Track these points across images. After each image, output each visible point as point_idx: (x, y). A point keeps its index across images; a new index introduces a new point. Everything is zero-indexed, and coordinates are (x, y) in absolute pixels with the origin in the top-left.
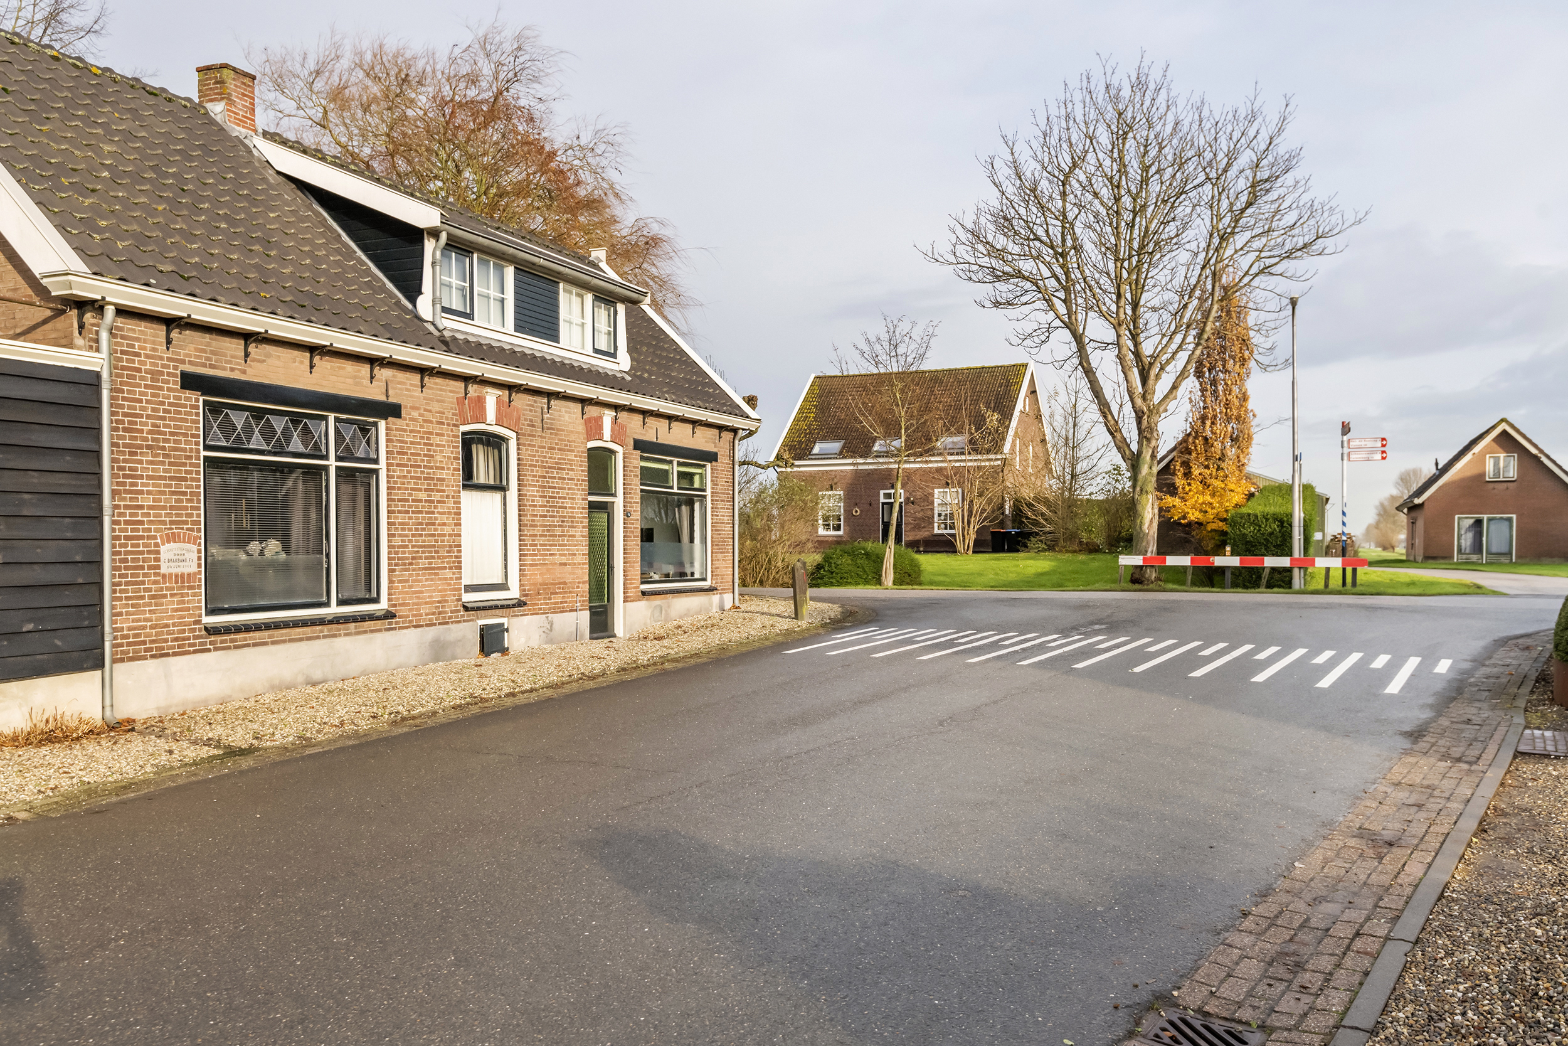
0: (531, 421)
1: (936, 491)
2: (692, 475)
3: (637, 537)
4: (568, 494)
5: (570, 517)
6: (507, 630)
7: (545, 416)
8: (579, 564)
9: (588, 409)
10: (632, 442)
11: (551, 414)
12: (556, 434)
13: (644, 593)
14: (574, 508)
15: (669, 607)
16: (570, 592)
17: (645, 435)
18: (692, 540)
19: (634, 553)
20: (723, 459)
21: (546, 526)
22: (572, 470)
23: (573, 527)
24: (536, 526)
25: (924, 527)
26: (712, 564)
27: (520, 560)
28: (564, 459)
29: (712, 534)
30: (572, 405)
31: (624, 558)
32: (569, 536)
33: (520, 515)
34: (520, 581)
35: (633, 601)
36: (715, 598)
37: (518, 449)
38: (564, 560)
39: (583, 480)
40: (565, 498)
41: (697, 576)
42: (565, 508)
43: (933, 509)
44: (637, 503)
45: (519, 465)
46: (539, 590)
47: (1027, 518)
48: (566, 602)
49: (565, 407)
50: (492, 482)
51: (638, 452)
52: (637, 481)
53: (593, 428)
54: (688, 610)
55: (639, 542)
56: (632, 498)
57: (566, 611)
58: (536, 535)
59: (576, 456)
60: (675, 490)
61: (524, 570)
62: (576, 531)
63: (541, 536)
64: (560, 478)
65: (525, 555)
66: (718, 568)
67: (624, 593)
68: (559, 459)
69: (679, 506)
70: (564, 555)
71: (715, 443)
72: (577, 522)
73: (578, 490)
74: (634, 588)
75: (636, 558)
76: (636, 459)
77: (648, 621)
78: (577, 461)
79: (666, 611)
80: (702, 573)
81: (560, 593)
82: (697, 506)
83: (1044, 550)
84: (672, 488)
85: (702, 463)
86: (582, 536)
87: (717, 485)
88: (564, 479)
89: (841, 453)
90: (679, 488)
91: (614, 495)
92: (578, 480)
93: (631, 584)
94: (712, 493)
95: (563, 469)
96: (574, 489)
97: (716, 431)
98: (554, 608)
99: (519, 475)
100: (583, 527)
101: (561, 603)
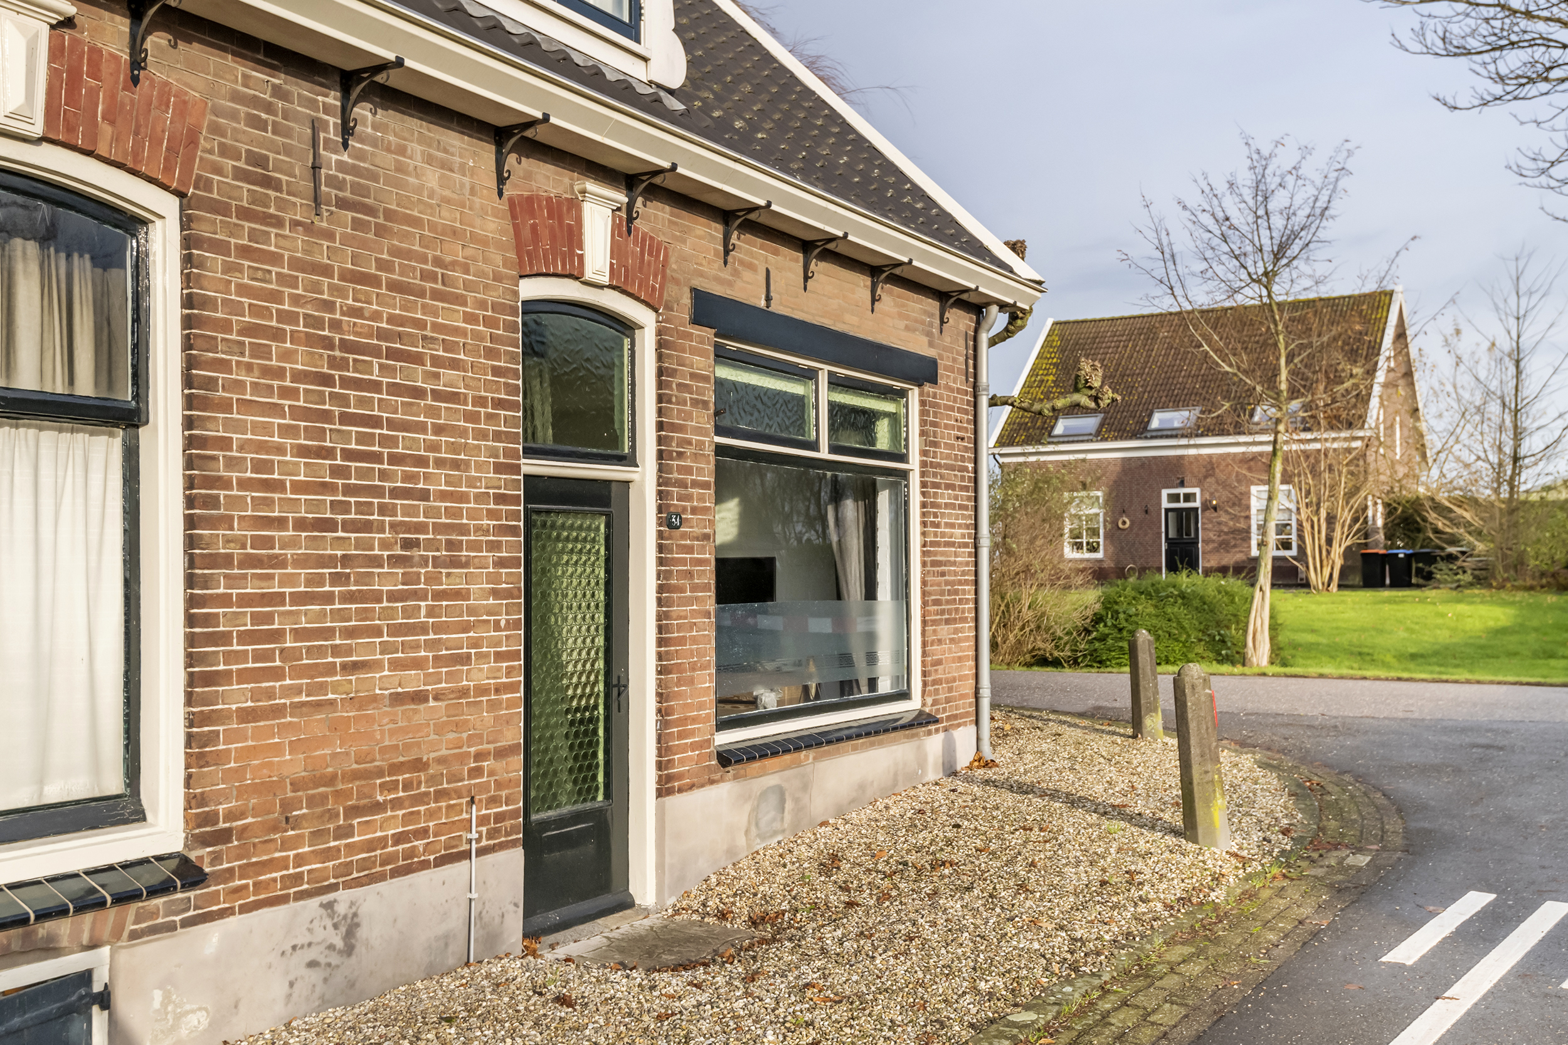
0: (259, 161)
1: (1254, 489)
2: (871, 417)
3: (705, 588)
4: (434, 447)
5: (439, 528)
6: (104, 1000)
7: (332, 158)
8: (482, 690)
9: (519, 166)
10: (686, 300)
11: (360, 156)
12: (381, 231)
13: (726, 758)
14: (463, 498)
15: (805, 787)
16: (440, 795)
17: (730, 284)
18: (870, 592)
19: (694, 641)
20: (951, 379)
21: (331, 561)
22: (455, 364)
23: (455, 563)
24: (278, 562)
25: (1235, 546)
26: (924, 654)
27: (190, 699)
28: (420, 324)
29: (924, 575)
30: (455, 141)
31: (660, 656)
32: (439, 595)
33: (190, 522)
34: (188, 781)
35: (691, 787)
36: (933, 743)
37: (187, 260)
38: (413, 680)
39: (499, 404)
40: (422, 462)
41: (885, 686)
42: (424, 495)
43: (1248, 518)
44: (705, 485)
45: (188, 322)
46: (287, 806)
47: (1437, 531)
48: (423, 833)
49: (423, 139)
50: (85, 387)
51: (708, 333)
52: (704, 420)
53: (544, 233)
54: (862, 787)
55: (711, 605)
56: (688, 470)
57: (424, 865)
58: (277, 599)
59: (470, 318)
60: (824, 454)
61: (213, 738)
62: (468, 578)
63: (300, 599)
64: (394, 389)
65: (211, 679)
66: (939, 662)
67: (660, 766)
68: (391, 319)
69: (837, 498)
70: (418, 664)
71: (929, 334)
72: (475, 546)
73: (482, 435)
74: (694, 746)
75: (700, 653)
76: (701, 353)
77: (741, 841)
78: (478, 336)
79: (797, 800)
80: (897, 680)
81: (396, 804)
82: (884, 499)
83: (1471, 585)
84: (814, 446)
85: (898, 385)
86: (496, 593)
87: (935, 444)
88: (419, 393)
89: (1098, 432)
90: (834, 449)
91: (629, 460)
92: (480, 401)
93: (682, 735)
94: (923, 464)
95: (418, 359)
96: (463, 433)
97: (933, 305)
98: (363, 865)
99: (190, 363)
100: (501, 563)
101: (399, 839)
